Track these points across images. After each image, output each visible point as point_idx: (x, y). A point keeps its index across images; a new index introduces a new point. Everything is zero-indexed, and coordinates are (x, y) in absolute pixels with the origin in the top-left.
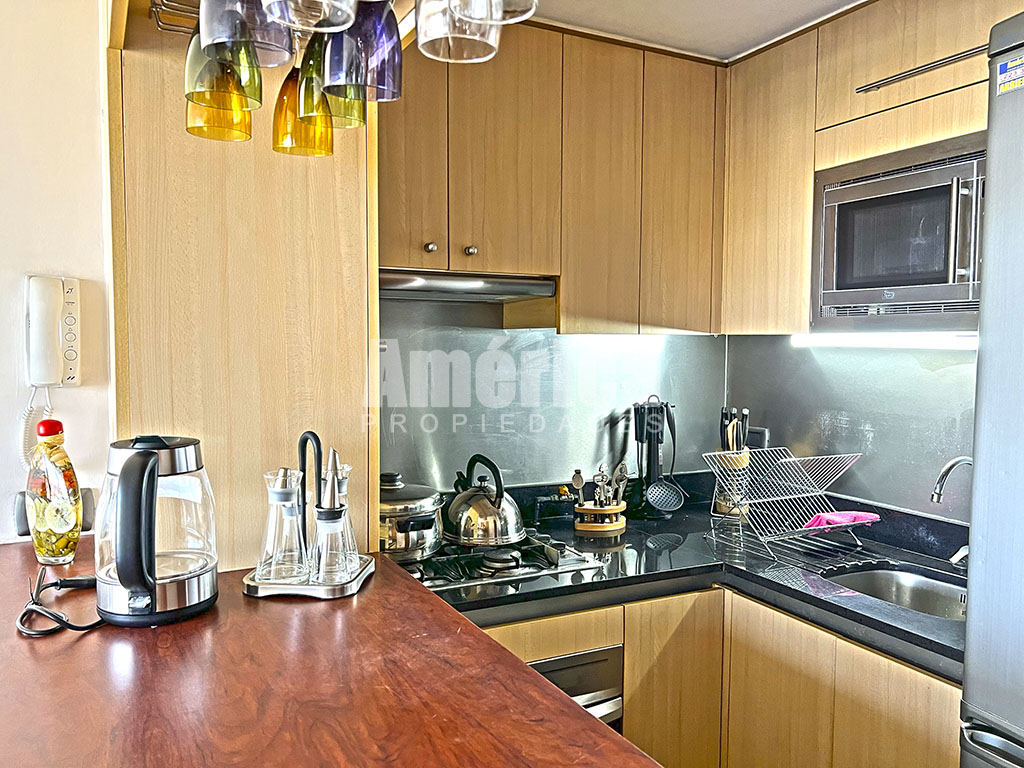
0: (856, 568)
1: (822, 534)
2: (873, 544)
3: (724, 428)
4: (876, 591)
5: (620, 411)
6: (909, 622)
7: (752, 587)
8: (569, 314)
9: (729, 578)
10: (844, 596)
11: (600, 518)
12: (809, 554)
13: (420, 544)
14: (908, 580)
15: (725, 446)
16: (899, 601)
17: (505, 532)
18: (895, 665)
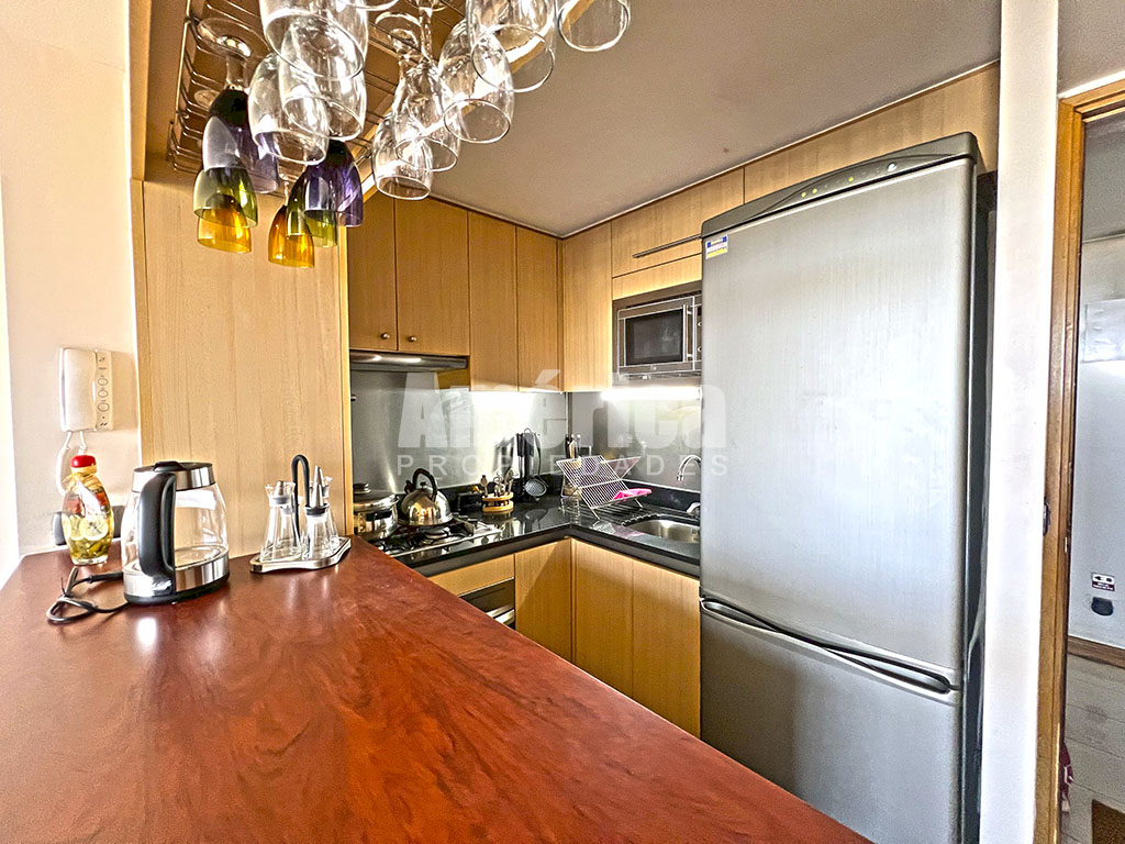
0: (641, 520)
1: (622, 503)
2: (648, 506)
3: (567, 446)
4: (650, 531)
5: (508, 439)
6: (669, 546)
7: (586, 536)
8: (475, 379)
9: (573, 532)
10: (635, 536)
11: (499, 503)
12: (616, 514)
13: (382, 529)
14: (667, 524)
15: (568, 457)
16: (662, 536)
17: (439, 516)
18: (664, 571)
